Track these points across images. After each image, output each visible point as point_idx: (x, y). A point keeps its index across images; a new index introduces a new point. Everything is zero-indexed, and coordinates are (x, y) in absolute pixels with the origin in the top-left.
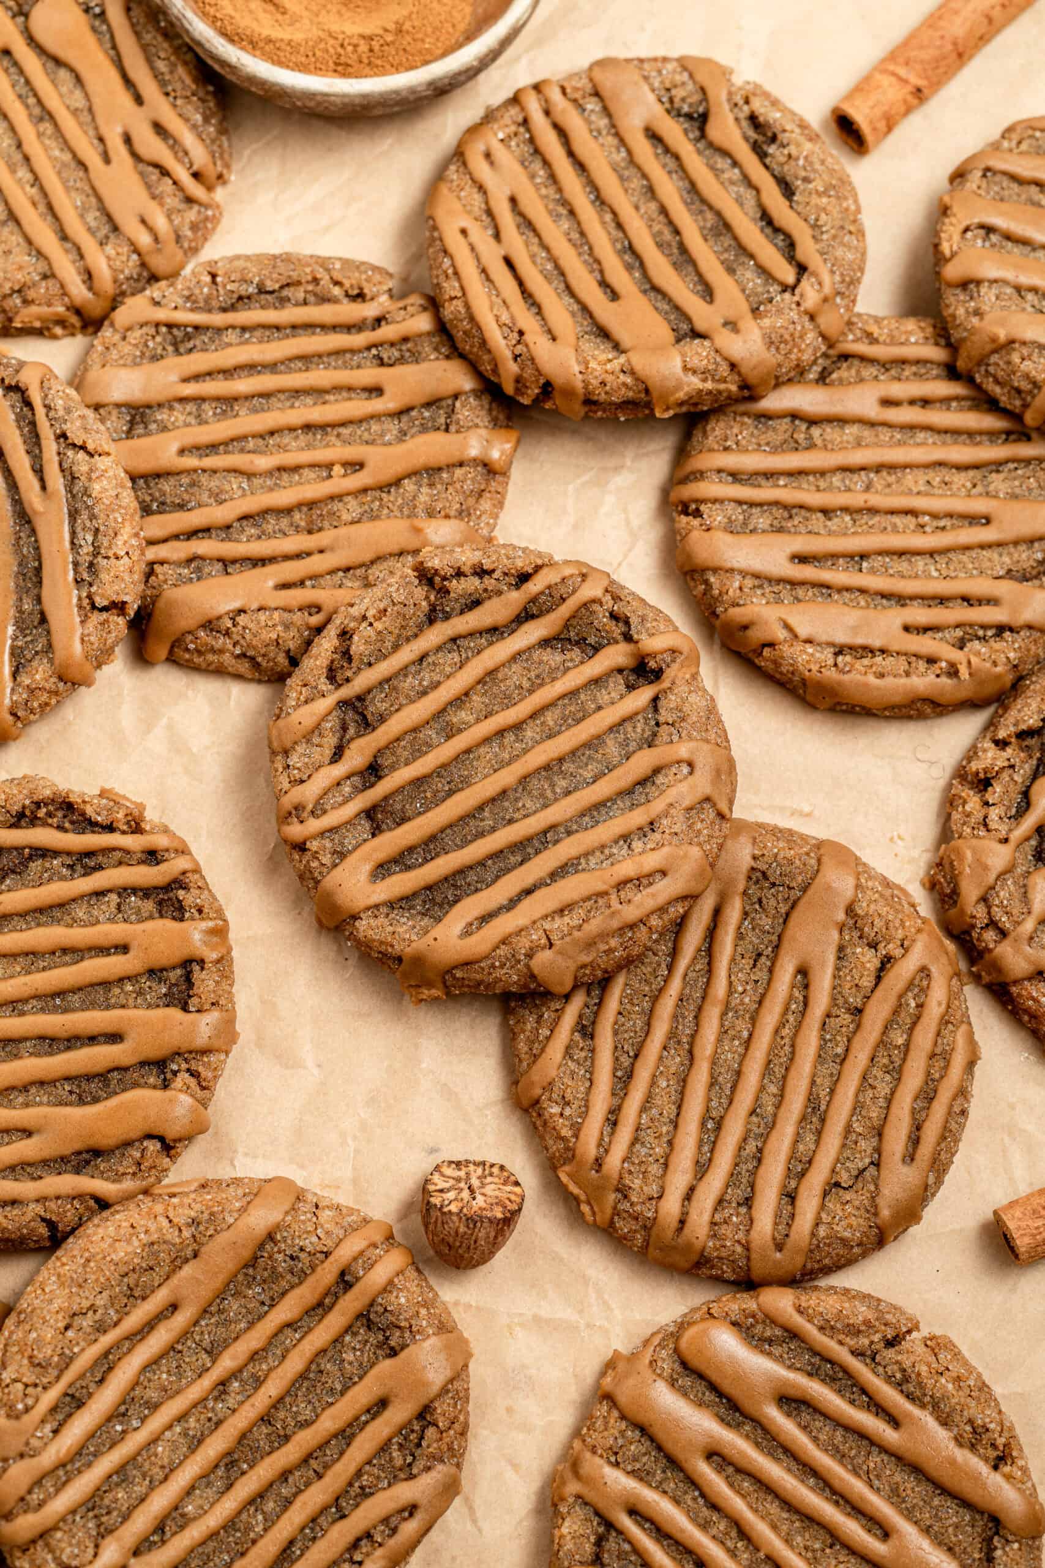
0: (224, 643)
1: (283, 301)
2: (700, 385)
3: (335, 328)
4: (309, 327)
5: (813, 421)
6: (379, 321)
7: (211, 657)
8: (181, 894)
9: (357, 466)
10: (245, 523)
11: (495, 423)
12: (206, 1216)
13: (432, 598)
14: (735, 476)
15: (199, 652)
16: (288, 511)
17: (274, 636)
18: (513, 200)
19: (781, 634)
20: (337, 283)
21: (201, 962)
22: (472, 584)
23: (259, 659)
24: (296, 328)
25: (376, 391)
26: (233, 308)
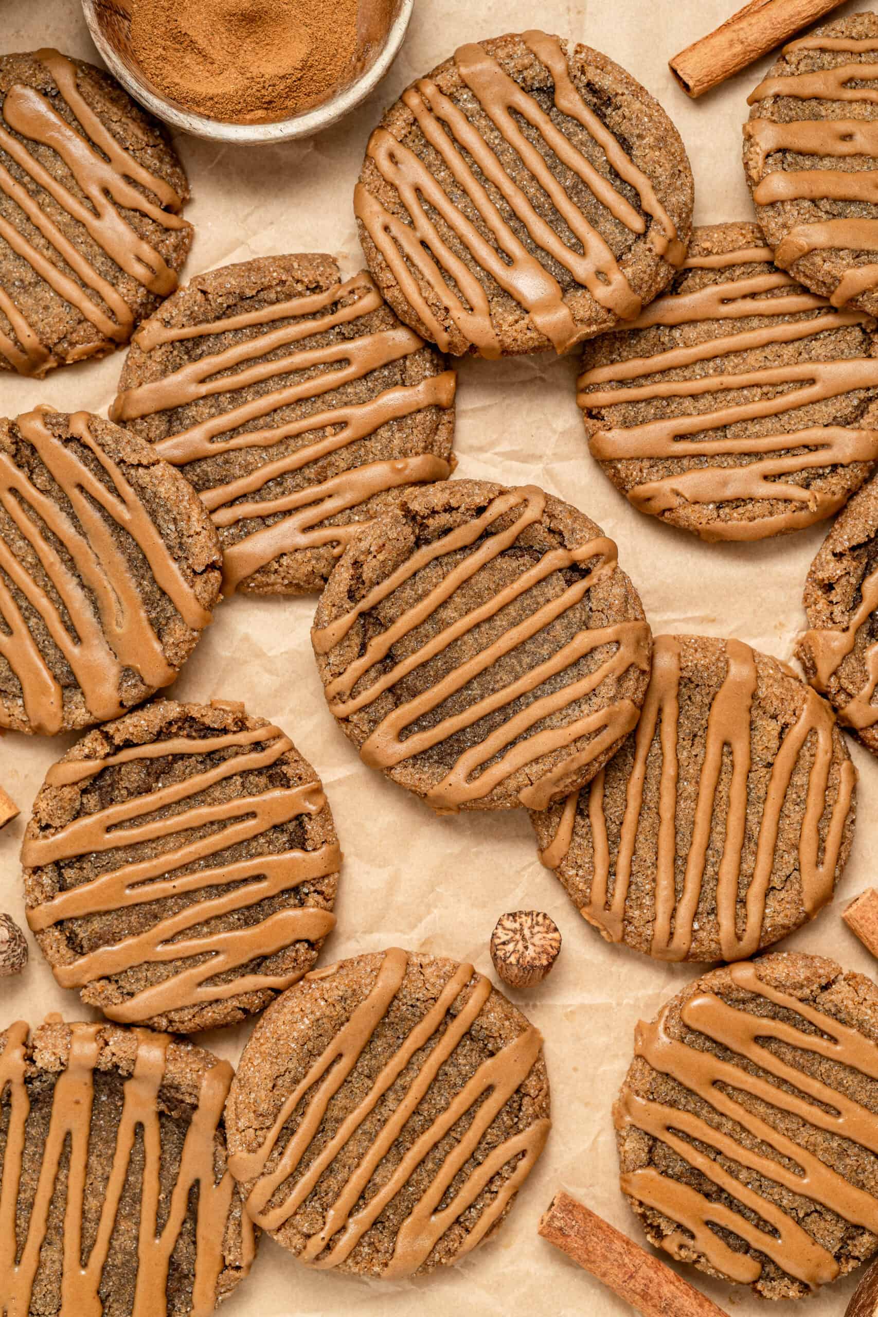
0: (275, 579)
1: (261, 303)
2: (587, 330)
3: (304, 316)
4: (284, 319)
5: (673, 326)
6: (336, 305)
7: (267, 589)
8: (284, 768)
9: (342, 424)
10: (271, 484)
12: (350, 992)
13: (417, 531)
14: (623, 382)
15: (258, 587)
16: (300, 469)
17: (310, 568)
18: (417, 191)
19: (676, 502)
20: (298, 281)
21: (309, 815)
22: (444, 519)
23: (302, 584)
26: (224, 316)
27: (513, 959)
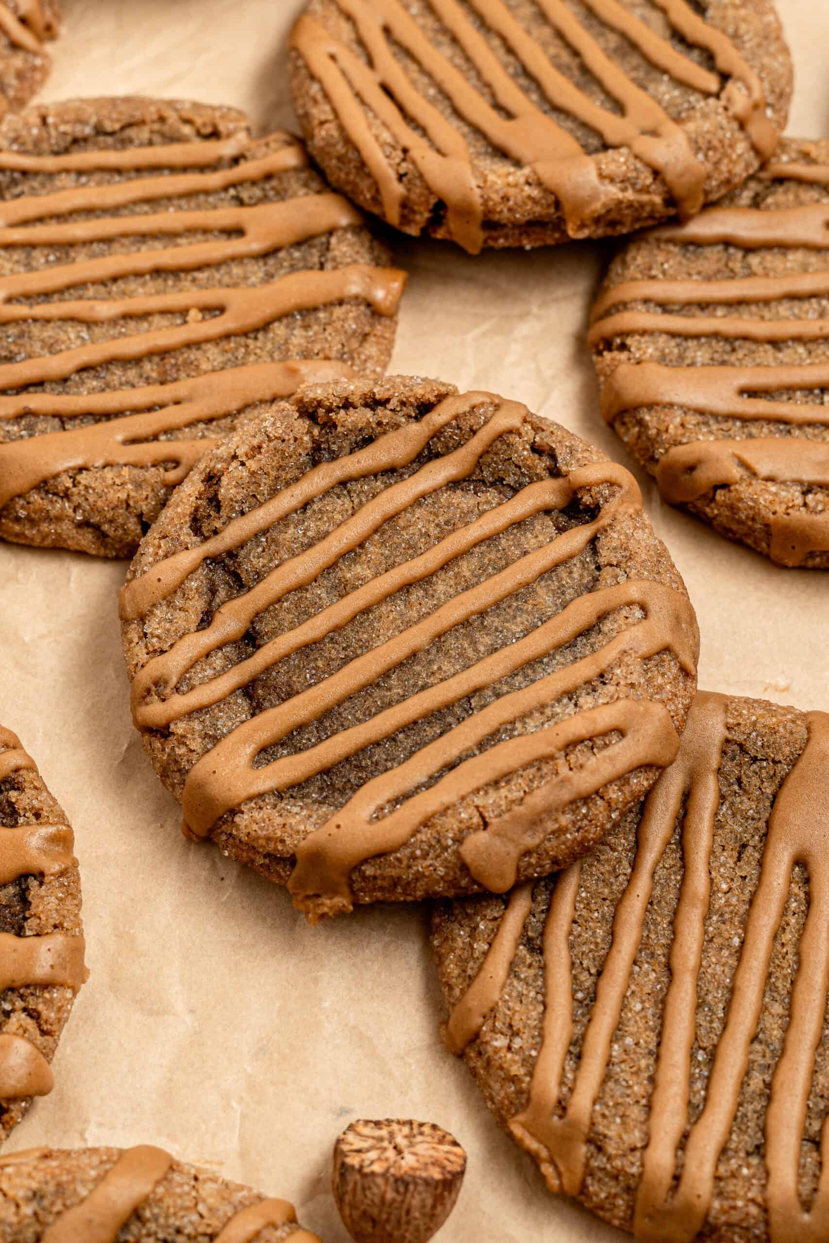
0: (63, 508)
1: (125, 143)
2: (620, 195)
3: (185, 169)
4: (155, 169)
5: (749, 248)
6: (235, 161)
7: (44, 527)
8: (13, 795)
9: (216, 310)
10: (85, 375)
11: (377, 262)
13: (316, 431)
14: (664, 306)
15: (32, 522)
16: (136, 361)
17: (123, 496)
18: (387, 30)
19: (736, 472)
20: (188, 121)
21: (40, 876)
22: (361, 417)
23: (106, 527)
24: (140, 170)
25: (236, 232)
26: (66, 151)
27: (377, 1168)
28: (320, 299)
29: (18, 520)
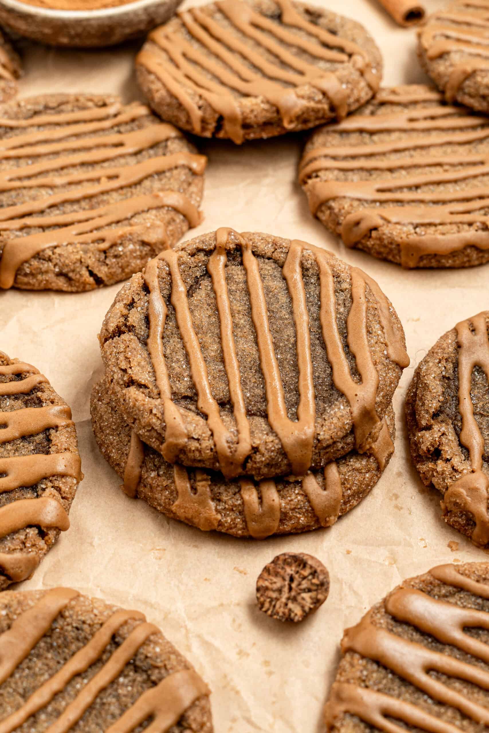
0: (48, 266)
1: (60, 112)
2: (308, 105)
3: (91, 121)
4: (76, 122)
5: (372, 133)
6: (115, 116)
7: (40, 277)
8: (39, 394)
9: (114, 177)
10: (52, 209)
11: (191, 152)
14: (334, 158)
15: (32, 275)
16: (77, 201)
17: (78, 257)
19: (380, 222)
21: (56, 428)
23: (71, 275)
24: (68, 123)
25: (120, 145)
26: (31, 117)
28: (166, 167)
29: (26, 275)
